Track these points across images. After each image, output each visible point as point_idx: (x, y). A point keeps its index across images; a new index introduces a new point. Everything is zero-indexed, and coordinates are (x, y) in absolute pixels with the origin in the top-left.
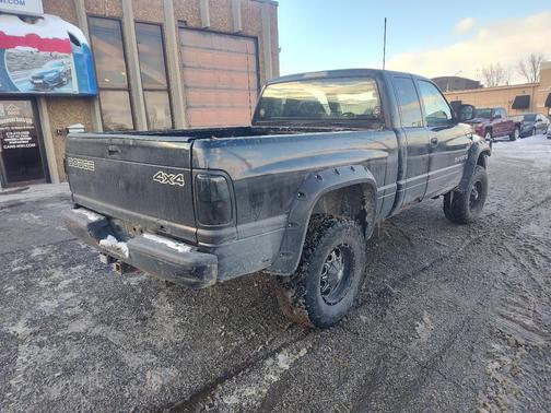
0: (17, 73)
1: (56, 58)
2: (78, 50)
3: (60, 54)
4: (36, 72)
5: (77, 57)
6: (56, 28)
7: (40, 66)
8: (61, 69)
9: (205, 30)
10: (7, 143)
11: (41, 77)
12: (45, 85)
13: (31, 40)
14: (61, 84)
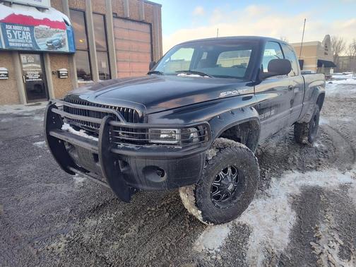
0: (40, 39)
1: (58, 32)
2: (69, 28)
3: (60, 30)
4: (49, 39)
5: (68, 32)
6: (57, 16)
7: (51, 36)
8: (61, 38)
9: (126, 19)
10: (28, 78)
11: (51, 42)
12: (52, 47)
13: (46, 22)
14: (61, 47)
